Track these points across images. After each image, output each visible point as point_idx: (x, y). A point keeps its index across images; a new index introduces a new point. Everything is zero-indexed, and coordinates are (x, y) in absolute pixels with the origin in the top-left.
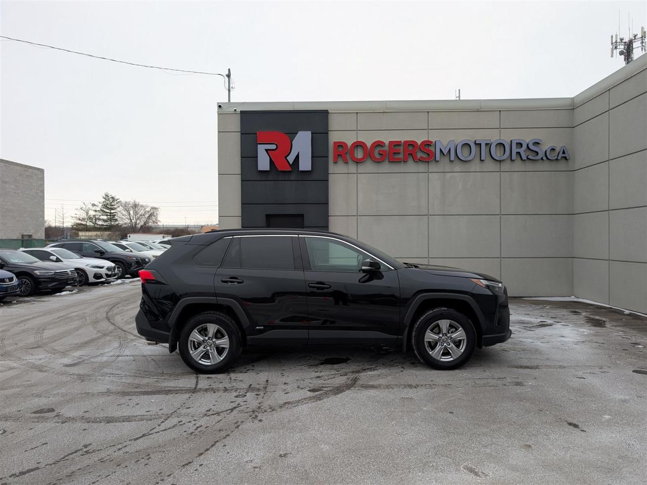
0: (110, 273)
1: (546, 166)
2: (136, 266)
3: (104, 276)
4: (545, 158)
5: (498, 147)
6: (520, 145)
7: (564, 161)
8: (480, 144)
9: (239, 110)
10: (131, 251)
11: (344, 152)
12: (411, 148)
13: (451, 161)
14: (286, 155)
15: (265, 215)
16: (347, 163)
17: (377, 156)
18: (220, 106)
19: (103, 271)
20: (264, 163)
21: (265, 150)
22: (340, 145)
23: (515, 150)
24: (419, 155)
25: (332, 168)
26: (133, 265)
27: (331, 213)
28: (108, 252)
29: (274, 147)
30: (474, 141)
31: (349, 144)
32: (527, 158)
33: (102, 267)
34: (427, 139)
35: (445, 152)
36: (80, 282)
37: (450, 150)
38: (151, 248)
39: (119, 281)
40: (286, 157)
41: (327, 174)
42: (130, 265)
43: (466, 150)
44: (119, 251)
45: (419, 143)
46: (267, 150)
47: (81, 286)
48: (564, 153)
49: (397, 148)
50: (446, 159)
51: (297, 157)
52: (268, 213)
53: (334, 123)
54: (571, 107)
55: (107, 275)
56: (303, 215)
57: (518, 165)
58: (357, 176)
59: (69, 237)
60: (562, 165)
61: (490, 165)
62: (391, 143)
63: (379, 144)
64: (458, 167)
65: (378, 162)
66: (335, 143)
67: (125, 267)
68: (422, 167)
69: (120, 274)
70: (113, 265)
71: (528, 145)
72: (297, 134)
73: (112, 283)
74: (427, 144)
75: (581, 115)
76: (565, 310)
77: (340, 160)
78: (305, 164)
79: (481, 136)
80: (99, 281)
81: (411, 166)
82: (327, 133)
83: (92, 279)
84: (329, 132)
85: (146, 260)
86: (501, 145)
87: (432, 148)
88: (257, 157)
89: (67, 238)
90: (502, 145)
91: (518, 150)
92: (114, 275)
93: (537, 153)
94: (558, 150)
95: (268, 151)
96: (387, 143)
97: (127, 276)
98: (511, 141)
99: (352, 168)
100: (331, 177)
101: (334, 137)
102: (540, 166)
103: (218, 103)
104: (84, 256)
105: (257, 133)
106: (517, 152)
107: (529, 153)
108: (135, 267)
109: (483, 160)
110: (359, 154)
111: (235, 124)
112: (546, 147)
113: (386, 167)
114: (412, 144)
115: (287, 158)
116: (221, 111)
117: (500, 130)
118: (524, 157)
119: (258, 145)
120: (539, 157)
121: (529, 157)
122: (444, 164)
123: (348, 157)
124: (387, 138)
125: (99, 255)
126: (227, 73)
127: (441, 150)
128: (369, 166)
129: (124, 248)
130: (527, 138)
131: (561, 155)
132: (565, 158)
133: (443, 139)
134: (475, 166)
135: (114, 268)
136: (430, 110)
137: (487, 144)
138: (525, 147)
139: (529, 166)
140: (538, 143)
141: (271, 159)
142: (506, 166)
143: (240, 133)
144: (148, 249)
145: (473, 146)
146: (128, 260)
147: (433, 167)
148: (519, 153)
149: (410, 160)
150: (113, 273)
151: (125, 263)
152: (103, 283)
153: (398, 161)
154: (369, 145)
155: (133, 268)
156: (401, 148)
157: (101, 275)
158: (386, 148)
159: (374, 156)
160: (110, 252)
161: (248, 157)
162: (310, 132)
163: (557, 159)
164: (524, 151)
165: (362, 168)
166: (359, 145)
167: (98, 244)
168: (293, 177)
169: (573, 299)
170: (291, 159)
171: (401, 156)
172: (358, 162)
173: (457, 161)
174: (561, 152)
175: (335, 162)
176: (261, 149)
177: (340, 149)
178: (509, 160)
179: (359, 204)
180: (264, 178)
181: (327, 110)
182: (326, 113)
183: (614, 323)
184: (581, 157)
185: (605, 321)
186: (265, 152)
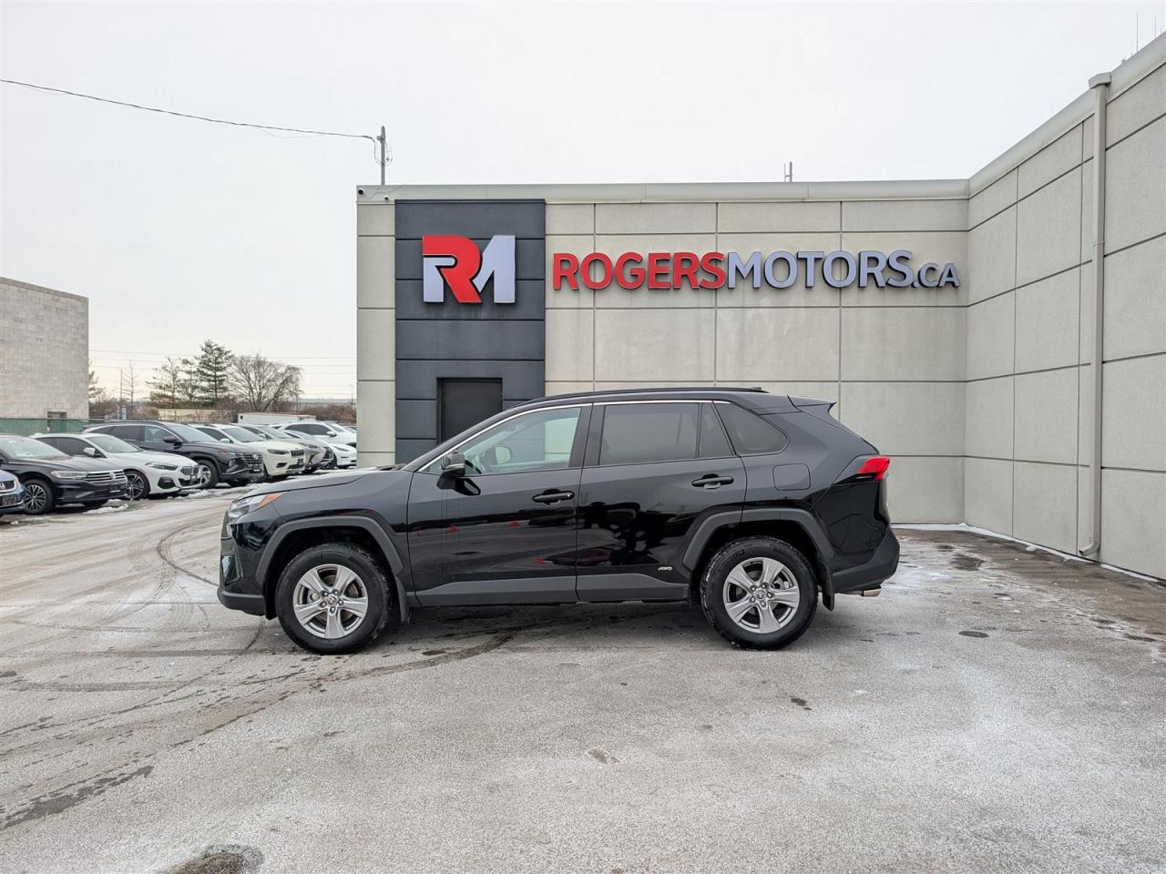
0: (187, 478)
1: (920, 297)
2: (236, 466)
3: (177, 483)
4: (917, 284)
5: (837, 265)
6: (874, 260)
7: (950, 288)
8: (806, 259)
9: (392, 199)
10: (231, 442)
11: (572, 272)
12: (686, 266)
13: (756, 289)
14: (472, 275)
15: (435, 382)
16: (577, 290)
17: (629, 279)
18: (361, 192)
19: (176, 475)
20: (433, 289)
21: (437, 266)
22: (563, 259)
23: (865, 270)
24: (701, 277)
25: (552, 299)
26: (230, 464)
27: (550, 375)
28: (187, 442)
29: (451, 262)
30: (795, 254)
31: (581, 258)
32: (887, 284)
33: (173, 468)
34: (714, 251)
35: (745, 272)
36: (136, 491)
37: (753, 268)
38: (268, 437)
39: (205, 492)
40: (471, 280)
41: (543, 309)
42: (226, 465)
43: (781, 269)
44: (209, 441)
45: (700, 257)
46: (439, 268)
47: (137, 499)
48: (950, 275)
49: (662, 265)
50: (747, 286)
51: (491, 279)
52: (440, 376)
53: (556, 221)
54: (965, 195)
55: (181, 481)
56: (501, 379)
57: (871, 296)
58: (594, 312)
59: (124, 417)
60: (947, 297)
61: (822, 296)
62: (651, 256)
63: (630, 259)
64: (767, 299)
65: (631, 289)
66: (556, 256)
67: (216, 466)
68: (705, 299)
69: (207, 481)
70: (193, 464)
71: (888, 261)
72: (490, 239)
73: (190, 496)
74: (714, 258)
75: (979, 209)
76: (932, 545)
77: (565, 287)
78: (504, 292)
79: (807, 246)
80: (169, 491)
81: (686, 297)
82: (544, 239)
83: (155, 489)
84: (547, 237)
85: (254, 456)
86: (841, 260)
87: (722, 267)
88: (422, 279)
89: (121, 418)
90: (843, 261)
91: (871, 270)
92: (197, 482)
93: (905, 275)
94: (940, 269)
95: (442, 270)
96: (645, 257)
97: (219, 484)
98: (860, 254)
99: (586, 298)
100: (550, 315)
101: (555, 246)
102: (908, 298)
103: (358, 187)
104: (147, 449)
105: (423, 238)
106: (869, 274)
107: (890, 274)
108: (232, 469)
109: (811, 287)
110: (598, 275)
111: (386, 222)
112: (918, 265)
113: (644, 298)
114: (686, 258)
115: (474, 281)
116: (364, 200)
117: (841, 236)
118: (882, 283)
119: (425, 259)
120: (908, 282)
121: (890, 282)
122: (744, 294)
123: (579, 279)
124: (644, 248)
125: (171, 447)
126: (380, 134)
127: (737, 268)
128: (614, 296)
129: (219, 436)
130: (887, 248)
131: (945, 279)
132: (953, 284)
133: (740, 251)
134: (797, 297)
135: (196, 470)
136: (719, 199)
137: (817, 260)
138: (882, 264)
139: (890, 298)
140: (907, 259)
141: (445, 283)
142: (851, 297)
143: (394, 239)
144: (262, 439)
145: (793, 262)
146: (223, 456)
147: (724, 299)
148: (872, 275)
149: (686, 288)
150: (194, 477)
151: (217, 462)
152: (174, 495)
153: (665, 289)
154: (614, 259)
155: (232, 470)
156: (670, 266)
157: (172, 480)
158: (645, 266)
159: (623, 278)
160: (193, 442)
161: (408, 280)
162: (514, 237)
163: (938, 286)
164: (882, 271)
165: (603, 299)
166: (596, 259)
167: (172, 428)
168: (484, 314)
169: (962, 527)
170: (480, 282)
171: (669, 279)
172: (595, 289)
173: (766, 290)
174: (946, 273)
175: (557, 289)
176: (430, 265)
177: (566, 266)
178: (855, 288)
179: (597, 362)
180: (433, 316)
181: (544, 200)
182: (542, 203)
183: (996, 565)
184: (978, 283)
185: (983, 561)
186: (437, 270)
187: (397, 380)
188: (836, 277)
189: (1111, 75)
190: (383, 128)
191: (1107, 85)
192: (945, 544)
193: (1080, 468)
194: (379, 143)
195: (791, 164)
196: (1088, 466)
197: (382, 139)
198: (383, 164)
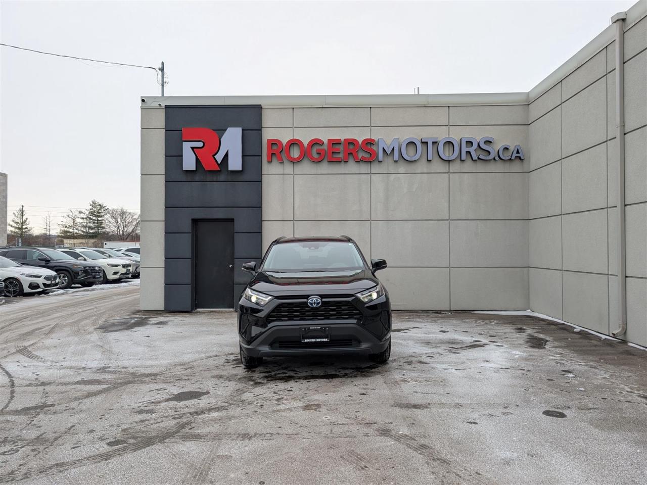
0: (48, 282)
1: (499, 166)
2: (84, 274)
3: (42, 286)
4: (497, 158)
5: (447, 145)
6: (470, 143)
7: (518, 161)
8: (427, 143)
9: (163, 105)
10: (85, 260)
11: (278, 151)
12: (351, 147)
13: (396, 161)
14: (214, 154)
15: (190, 221)
16: (282, 162)
17: (315, 156)
18: (143, 101)
19: (40, 281)
20: (189, 162)
21: (191, 148)
22: (273, 143)
23: (464, 149)
24: (361, 155)
25: (267, 168)
26: (80, 274)
27: (265, 217)
28: (54, 260)
29: (200, 144)
30: (420, 139)
31: (284, 142)
32: (479, 158)
33: (39, 277)
34: (369, 138)
35: (389, 152)
36: (14, 292)
37: (393, 148)
38: (110, 256)
39: (61, 291)
40: (214, 156)
41: (261, 174)
42: (77, 274)
43: (411, 149)
44: (69, 259)
45: (360, 142)
46: (193, 148)
47: (15, 296)
48: (518, 152)
49: (337, 147)
50: (389, 160)
51: (227, 155)
52: (193, 218)
53: (268, 119)
54: (526, 102)
55: (44, 285)
56: (233, 219)
57: (468, 166)
58: (293, 177)
59: (20, 245)
60: (516, 166)
61: (437, 166)
62: (329, 140)
63: (316, 143)
64: (403, 168)
65: (317, 162)
66: (269, 141)
67: (71, 275)
68: (364, 168)
69: (65, 284)
70: (53, 273)
71: (479, 144)
72: (226, 130)
73: (50, 294)
74: (369, 142)
75: (536, 111)
76: (511, 327)
77: (275, 160)
78: (235, 164)
79: (428, 134)
80: (36, 291)
81: (352, 167)
82: (261, 130)
83: (27, 289)
84: (263, 129)
85: (96, 268)
86: (449, 143)
87: (374, 148)
88: (182, 156)
89: (18, 245)
90: (451, 145)
91: (468, 149)
92: (57, 284)
93: (489, 152)
94: (512, 148)
95: (194, 149)
96: (326, 142)
97: (73, 285)
98: (461, 139)
99: (288, 168)
100: (265, 179)
101: (268, 134)
102: (492, 167)
103: (142, 97)
104: (28, 265)
105: (182, 129)
106: (467, 152)
107: (480, 152)
108: (82, 276)
109: (430, 160)
110: (295, 153)
111: (159, 120)
112: (498, 146)
113: (325, 167)
114: (351, 142)
115: (215, 157)
116: (145, 106)
117: (449, 128)
118: (475, 158)
119: (184, 143)
120: (491, 157)
121: (480, 157)
122: (388, 165)
123: (284, 156)
124: (325, 136)
125: (43, 263)
126: (161, 67)
127: (383, 148)
128: (306, 167)
129: (76, 256)
130: (478, 136)
131: (515, 155)
132: (520, 158)
133: (386, 138)
134: (422, 166)
135: (55, 278)
136: (372, 105)
137: (434, 143)
138: (475, 146)
139: (480, 167)
140: (491, 142)
141: (197, 158)
142: (456, 167)
143: (164, 130)
144: (106, 257)
145: (419, 145)
146: (76, 269)
147: (376, 168)
148: (468, 153)
149: (351, 161)
150: (53, 282)
151: (71, 272)
152: (40, 293)
153: (339, 162)
154: (306, 143)
155: (81, 277)
156: (341, 148)
157: (38, 284)
158: (325, 147)
159: (312, 155)
160: (56, 260)
161: (173, 156)
163: (510, 159)
164: (475, 150)
165: (299, 168)
166: (294, 143)
167: (44, 252)
168: (222, 177)
169: (528, 313)
170: (219, 157)
171: (341, 156)
172: (294, 162)
173: (402, 162)
174: (516, 151)
175: (270, 162)
176: (187, 147)
177: (275, 147)
178: (458, 161)
179: (295, 209)
180: (189, 179)
181: (260, 105)
182: (259, 108)
183: (557, 344)
184: (536, 158)
185: (547, 341)
186: (191, 150)
187: (166, 221)
188: (446, 154)
189: (626, 13)
190: (163, 63)
191: (624, 20)
192: (519, 326)
193: (610, 276)
194: (160, 72)
195: (418, 88)
196: (617, 275)
197: (162, 70)
198: (163, 85)
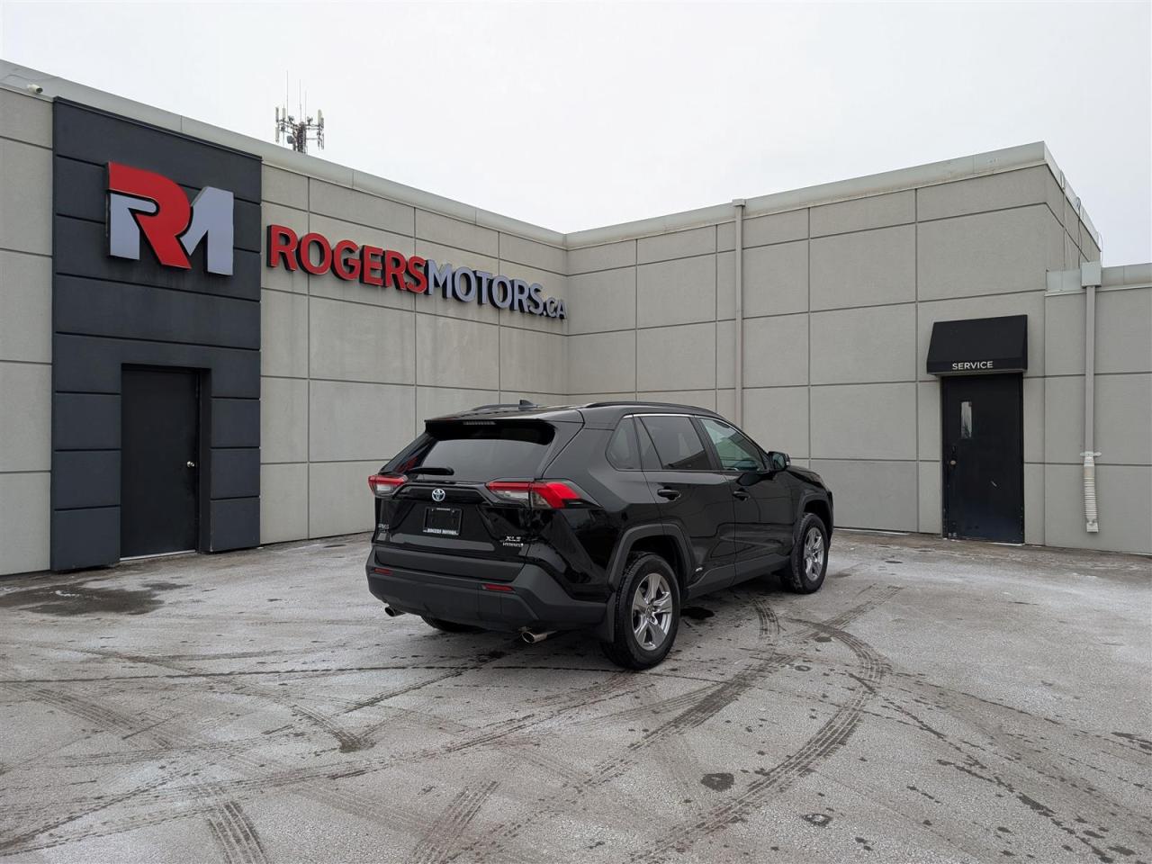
4: (544, 313)
6: (522, 290)
7: (560, 320)
8: (481, 278)
9: (50, 94)
11: (289, 249)
12: (394, 265)
13: (447, 298)
14: (179, 232)
15: (120, 366)
20: (125, 240)
21: (130, 209)
22: (282, 234)
23: (517, 296)
25: (267, 278)
27: (265, 369)
29: (151, 208)
30: (474, 272)
31: (299, 235)
34: (415, 255)
35: (441, 281)
37: (447, 279)
40: (178, 237)
41: (258, 288)
45: (407, 259)
46: (134, 212)
48: (562, 310)
49: (374, 259)
52: (126, 361)
53: (269, 186)
56: (209, 370)
57: (517, 319)
58: (309, 300)
60: (556, 327)
61: (488, 313)
62: (367, 248)
63: (348, 247)
64: (453, 310)
65: (346, 280)
68: (405, 301)
71: (529, 291)
74: (417, 262)
78: (221, 260)
79: (479, 266)
81: (391, 296)
84: (262, 203)
86: (501, 284)
88: (109, 224)
90: (503, 285)
91: (520, 297)
93: (538, 305)
95: (137, 215)
96: (359, 247)
98: (513, 281)
99: (300, 282)
100: (265, 297)
101: (271, 215)
102: (541, 324)
105: (109, 164)
106: (519, 300)
107: (530, 302)
109: (483, 304)
110: (313, 257)
113: (355, 291)
114: (397, 258)
115: (182, 239)
117: (499, 262)
118: (526, 309)
119: (111, 195)
120: (539, 311)
121: (530, 309)
122: (438, 302)
127: (435, 277)
128: (327, 284)
130: (525, 279)
131: (559, 311)
132: (563, 316)
136: (416, 204)
137: (488, 281)
139: (530, 322)
140: (540, 291)
141: (142, 234)
142: (507, 318)
143: (50, 152)
145: (473, 279)
147: (422, 304)
148: (520, 302)
149: (392, 289)
153: (375, 284)
154: (332, 246)
158: (353, 257)
159: (341, 268)
161: (77, 218)
162: (232, 194)
164: (526, 299)
165: (318, 286)
166: (315, 240)
168: (188, 283)
170: (190, 242)
172: (314, 273)
174: (559, 309)
176: (120, 207)
177: (283, 242)
179: (312, 356)
180: (117, 276)
181: (261, 158)
182: (256, 161)
186: (130, 214)
187: (55, 365)
189: (745, 201)
191: (743, 207)
